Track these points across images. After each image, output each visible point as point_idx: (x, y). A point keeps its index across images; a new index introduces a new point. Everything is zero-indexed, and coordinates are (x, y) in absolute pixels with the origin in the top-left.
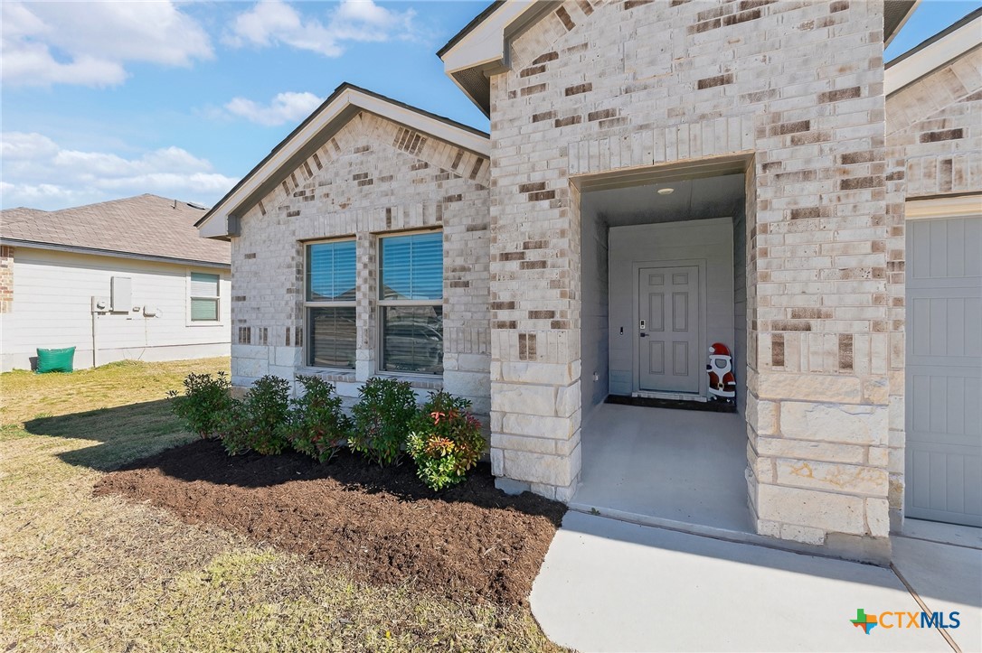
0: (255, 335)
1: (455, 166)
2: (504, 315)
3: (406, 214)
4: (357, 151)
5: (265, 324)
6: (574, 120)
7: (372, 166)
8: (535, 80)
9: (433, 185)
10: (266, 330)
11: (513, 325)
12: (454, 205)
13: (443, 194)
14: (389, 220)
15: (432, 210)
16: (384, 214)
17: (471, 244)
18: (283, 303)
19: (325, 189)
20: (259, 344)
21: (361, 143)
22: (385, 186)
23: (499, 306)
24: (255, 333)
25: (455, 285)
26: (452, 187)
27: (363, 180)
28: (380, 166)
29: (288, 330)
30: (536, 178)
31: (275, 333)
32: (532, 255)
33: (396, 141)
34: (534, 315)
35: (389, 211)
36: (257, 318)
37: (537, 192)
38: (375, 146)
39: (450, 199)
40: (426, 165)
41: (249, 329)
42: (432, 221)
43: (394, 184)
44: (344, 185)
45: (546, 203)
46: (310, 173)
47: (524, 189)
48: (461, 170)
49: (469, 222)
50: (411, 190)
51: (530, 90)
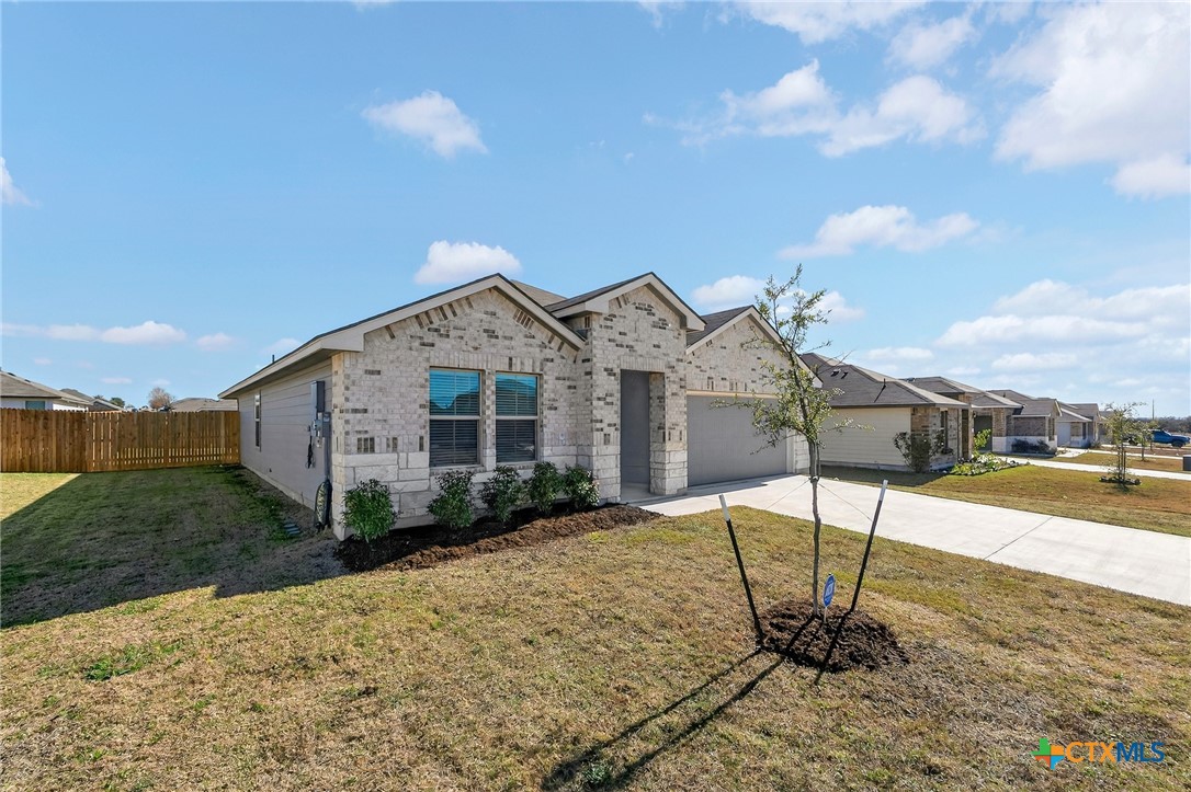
0: (380, 444)
1: (550, 342)
2: (599, 425)
3: (522, 363)
4: (486, 313)
5: (393, 434)
6: (622, 346)
7: (496, 325)
8: (609, 323)
9: (538, 350)
10: (395, 439)
11: (602, 430)
12: (549, 364)
13: (543, 356)
14: (510, 365)
15: (538, 364)
16: (507, 360)
17: (558, 387)
18: (415, 416)
19: (460, 333)
20: (387, 452)
21: (491, 308)
22: (507, 342)
23: (597, 421)
24: (380, 443)
25: (550, 408)
26: (549, 353)
27: (491, 334)
28: (504, 329)
29: (421, 438)
30: (610, 366)
31: (406, 441)
32: (609, 399)
33: (515, 316)
34: (609, 425)
35: (511, 359)
36: (384, 429)
37: (610, 372)
38: (500, 313)
39: (547, 360)
40: (534, 337)
41: (372, 439)
42: (538, 371)
43: (513, 343)
44: (476, 334)
45: (613, 378)
46: (446, 318)
47: (606, 370)
48: (552, 345)
49: (556, 374)
50: (524, 349)
51: (607, 327)
